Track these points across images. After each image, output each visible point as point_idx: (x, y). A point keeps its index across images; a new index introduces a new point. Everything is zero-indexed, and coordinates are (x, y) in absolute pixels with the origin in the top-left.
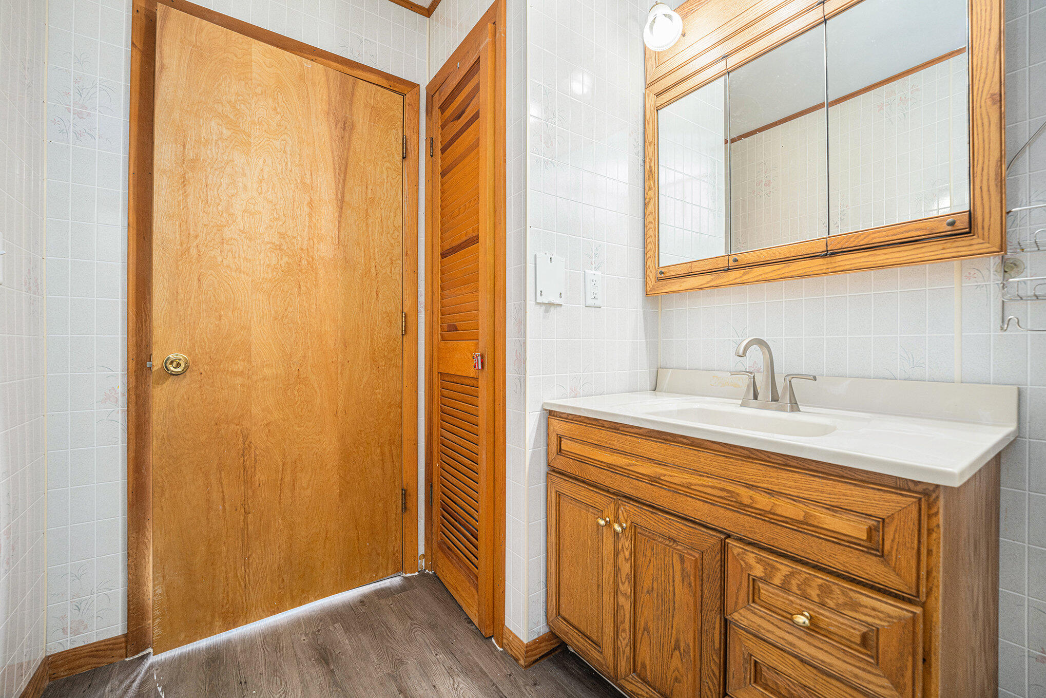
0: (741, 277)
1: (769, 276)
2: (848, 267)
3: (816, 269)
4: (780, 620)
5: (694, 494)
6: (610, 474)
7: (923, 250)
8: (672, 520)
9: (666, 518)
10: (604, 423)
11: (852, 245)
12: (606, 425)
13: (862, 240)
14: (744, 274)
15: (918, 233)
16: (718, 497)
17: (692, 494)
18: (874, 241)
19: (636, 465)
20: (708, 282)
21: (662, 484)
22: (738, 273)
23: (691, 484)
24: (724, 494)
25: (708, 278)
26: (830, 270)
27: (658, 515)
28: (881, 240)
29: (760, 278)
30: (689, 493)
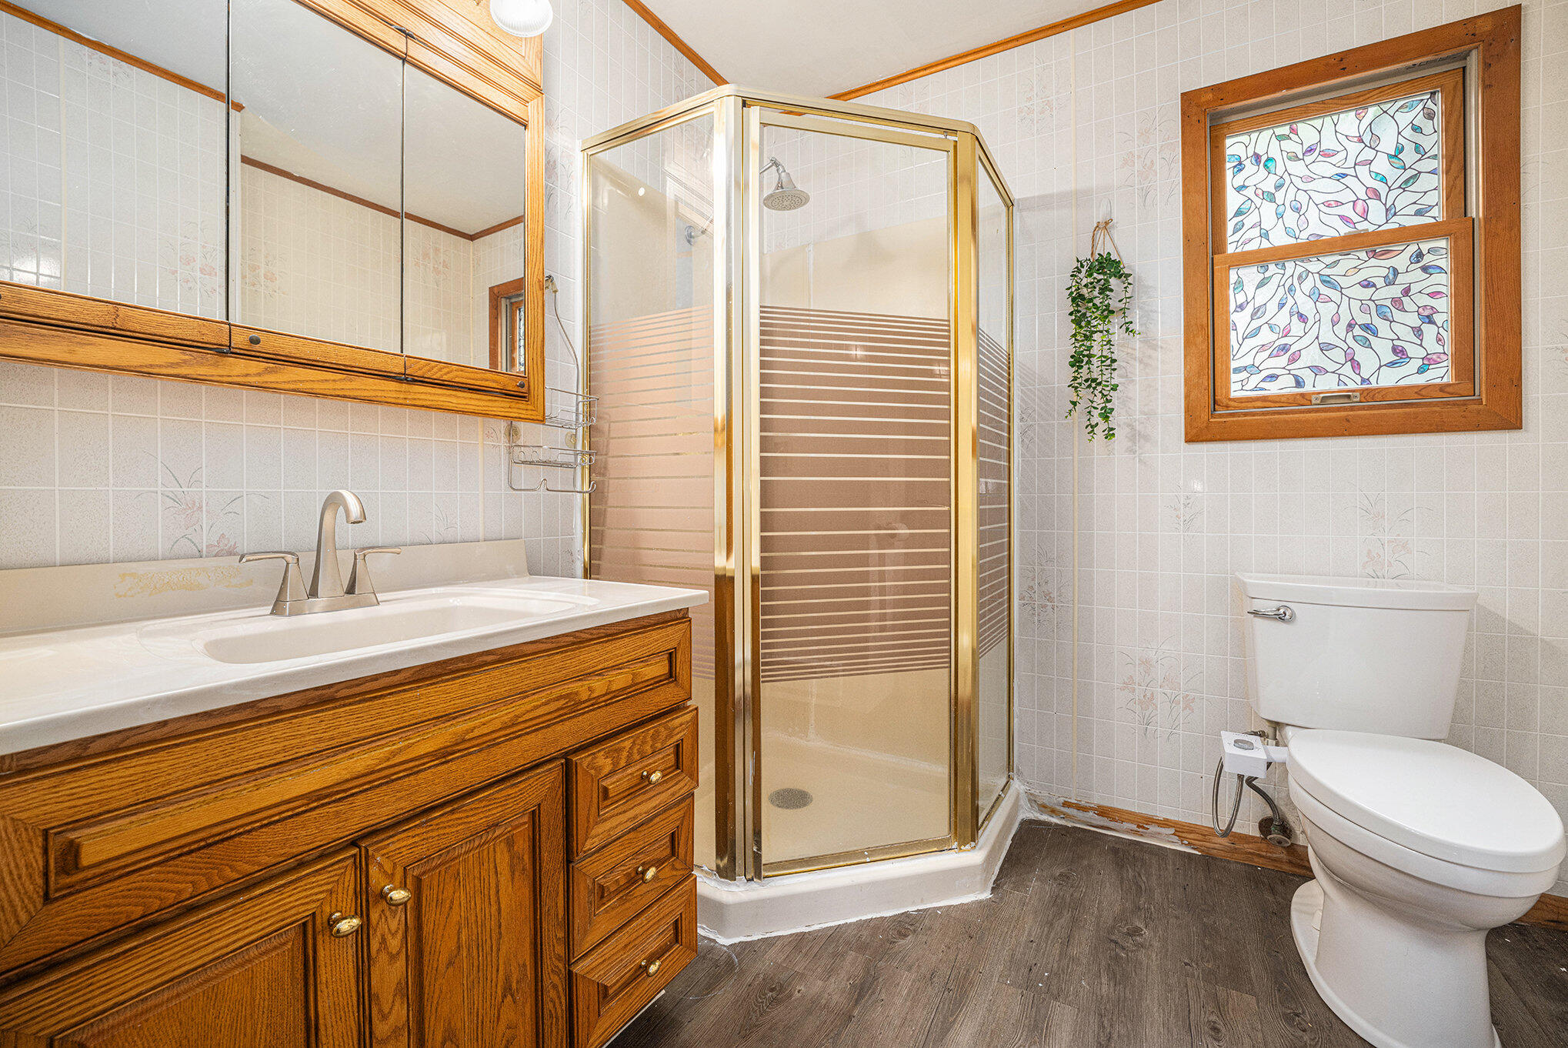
0: (259, 374)
1: (318, 387)
2: (428, 403)
3: (391, 396)
4: (627, 801)
5: (519, 731)
6: (332, 809)
7: (497, 404)
8: (489, 795)
9: (480, 800)
10: (279, 703)
11: (434, 377)
12: (285, 704)
13: (445, 374)
14: (267, 371)
15: (494, 385)
16: (556, 711)
17: (516, 732)
18: (457, 380)
19: (409, 746)
20: (172, 365)
21: (466, 749)
22: (255, 366)
23: (518, 717)
24: (563, 702)
25: (174, 355)
26: (408, 402)
27: (464, 806)
28: (464, 381)
29: (300, 386)
30: (513, 733)
